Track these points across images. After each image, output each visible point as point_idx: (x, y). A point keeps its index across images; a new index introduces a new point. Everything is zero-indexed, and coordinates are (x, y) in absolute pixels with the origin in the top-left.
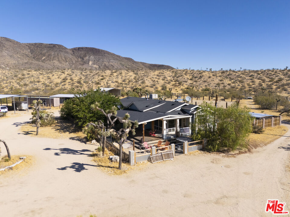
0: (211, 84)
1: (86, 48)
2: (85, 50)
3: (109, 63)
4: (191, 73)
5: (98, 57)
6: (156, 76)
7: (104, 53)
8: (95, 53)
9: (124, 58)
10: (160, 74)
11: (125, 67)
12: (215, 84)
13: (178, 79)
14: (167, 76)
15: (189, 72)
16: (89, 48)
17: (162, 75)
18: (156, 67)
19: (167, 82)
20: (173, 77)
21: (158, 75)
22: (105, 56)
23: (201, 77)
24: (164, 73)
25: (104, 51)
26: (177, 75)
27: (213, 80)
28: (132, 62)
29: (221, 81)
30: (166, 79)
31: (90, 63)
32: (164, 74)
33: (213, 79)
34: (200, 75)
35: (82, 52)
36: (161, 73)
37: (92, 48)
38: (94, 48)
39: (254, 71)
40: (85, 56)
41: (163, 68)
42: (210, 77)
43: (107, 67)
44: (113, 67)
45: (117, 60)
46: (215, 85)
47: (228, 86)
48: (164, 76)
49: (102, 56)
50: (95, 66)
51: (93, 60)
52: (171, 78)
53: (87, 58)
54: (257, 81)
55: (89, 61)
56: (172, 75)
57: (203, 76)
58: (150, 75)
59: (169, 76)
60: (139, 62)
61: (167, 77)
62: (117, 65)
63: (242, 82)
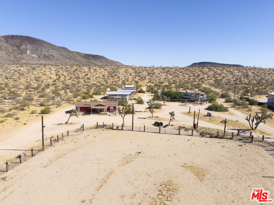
1: (21, 36)
2: (19, 38)
3: (48, 53)
5: (35, 46)
6: (124, 72)
7: (42, 43)
8: (31, 42)
9: (59, 47)
11: (64, 57)
16: (23, 36)
18: (91, 57)
19: (134, 77)
22: (42, 45)
25: (40, 40)
28: (67, 52)
29: (166, 76)
30: (132, 75)
31: (28, 52)
32: (128, 71)
33: (162, 75)
34: (153, 72)
35: (17, 41)
37: (27, 37)
38: (30, 37)
39: (181, 68)
40: (22, 45)
41: (98, 58)
42: (159, 74)
43: (47, 57)
44: (53, 57)
45: (55, 50)
46: (164, 79)
47: (171, 79)
49: (40, 45)
50: (34, 55)
51: (31, 49)
53: (24, 46)
54: (187, 76)
55: (26, 50)
59: (133, 73)
60: (73, 52)
62: (56, 55)
63: (178, 77)
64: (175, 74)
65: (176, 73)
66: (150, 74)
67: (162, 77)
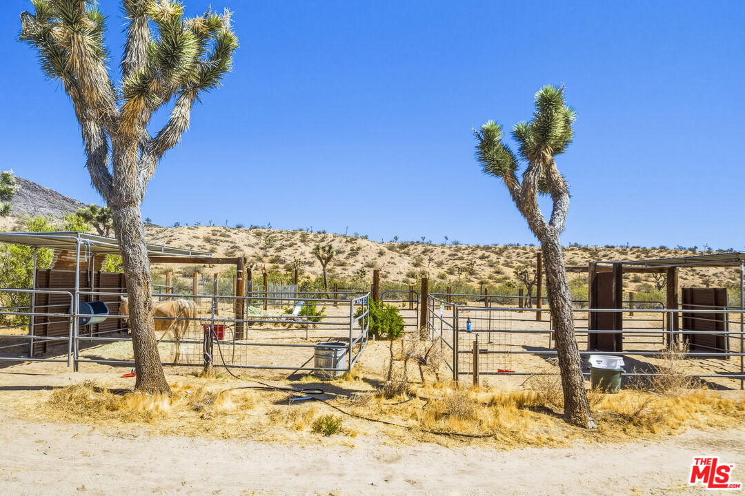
0: (389, 273)
4: (318, 240)
6: (201, 240)
10: (214, 235)
12: (401, 273)
13: (279, 254)
14: (241, 245)
15: (311, 236)
17: (222, 238)
20: (261, 249)
21: (208, 240)
23: (354, 253)
24: (229, 234)
26: (278, 244)
27: (394, 263)
29: (416, 265)
32: (229, 236)
33: (392, 261)
34: (350, 245)
36: (219, 234)
42: (381, 254)
48: (232, 242)
52: (257, 249)
56: (258, 244)
57: (359, 249)
58: (176, 235)
59: (249, 245)
61: (242, 248)
63: (472, 273)
64: (458, 262)
65: (461, 259)
66: (339, 252)
67: (393, 271)
